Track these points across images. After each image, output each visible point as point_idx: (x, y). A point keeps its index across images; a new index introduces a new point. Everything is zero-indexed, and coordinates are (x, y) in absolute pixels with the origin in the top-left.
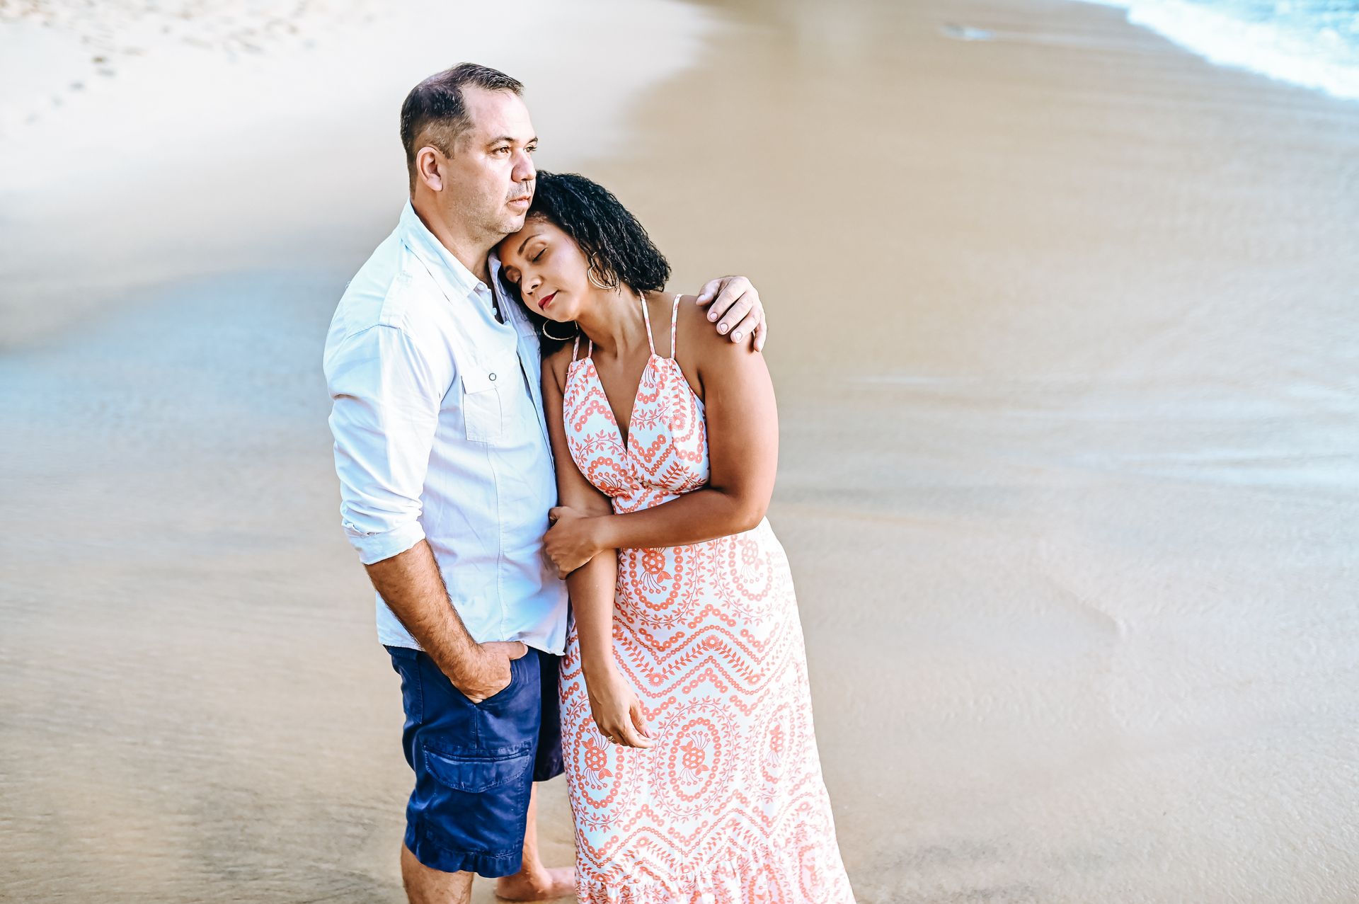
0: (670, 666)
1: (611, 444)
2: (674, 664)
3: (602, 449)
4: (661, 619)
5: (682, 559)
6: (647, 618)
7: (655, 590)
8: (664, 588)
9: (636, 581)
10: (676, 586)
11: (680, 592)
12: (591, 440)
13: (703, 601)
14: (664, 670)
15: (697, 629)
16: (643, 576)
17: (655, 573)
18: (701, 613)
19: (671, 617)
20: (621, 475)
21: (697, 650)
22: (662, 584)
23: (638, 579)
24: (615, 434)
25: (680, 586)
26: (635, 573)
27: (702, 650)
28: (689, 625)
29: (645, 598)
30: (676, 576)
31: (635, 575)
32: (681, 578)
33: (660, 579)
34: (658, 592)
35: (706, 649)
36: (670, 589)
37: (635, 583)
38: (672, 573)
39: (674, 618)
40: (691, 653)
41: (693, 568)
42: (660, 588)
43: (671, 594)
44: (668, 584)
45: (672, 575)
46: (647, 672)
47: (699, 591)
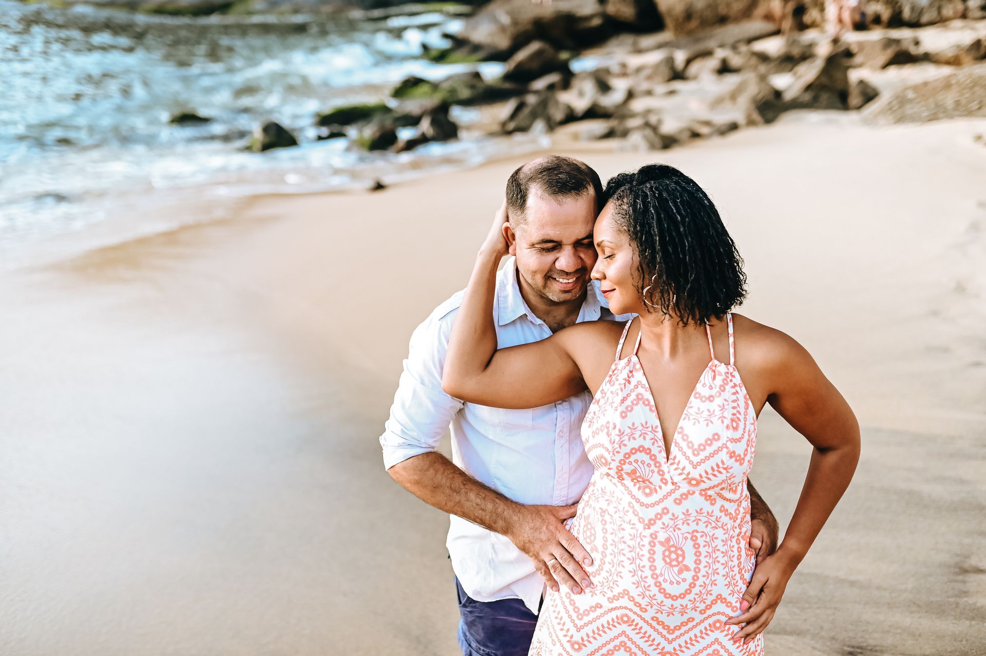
0: (680, 646)
1: (652, 436)
2: (683, 644)
3: (645, 438)
4: (676, 608)
5: (700, 554)
6: (662, 607)
7: (675, 582)
8: (684, 580)
9: (656, 574)
10: (695, 578)
11: (698, 583)
12: (636, 428)
13: (716, 591)
14: (675, 649)
15: (706, 615)
16: (664, 569)
17: (675, 566)
18: (712, 602)
19: (687, 605)
20: (656, 466)
21: (704, 631)
22: (682, 576)
23: (658, 572)
24: (657, 427)
25: (698, 578)
26: (655, 567)
27: (709, 632)
28: (701, 612)
29: (664, 590)
30: (695, 569)
31: (655, 569)
32: (700, 570)
33: (680, 572)
34: (678, 583)
35: (712, 631)
36: (690, 580)
37: (655, 576)
38: (692, 566)
39: (689, 606)
40: (699, 634)
41: (710, 561)
42: (681, 580)
43: (690, 585)
44: (688, 575)
45: (692, 568)
46: (659, 651)
47: (714, 583)
